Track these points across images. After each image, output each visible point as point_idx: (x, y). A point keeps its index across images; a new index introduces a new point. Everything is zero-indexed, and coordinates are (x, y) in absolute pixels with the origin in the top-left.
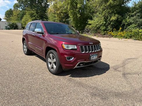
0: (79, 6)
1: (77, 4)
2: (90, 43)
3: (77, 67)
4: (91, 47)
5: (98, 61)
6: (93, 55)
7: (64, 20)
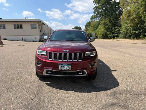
2: (64, 50)
3: (46, 74)
4: (63, 55)
5: (79, 74)
6: (62, 64)
7: (138, 26)
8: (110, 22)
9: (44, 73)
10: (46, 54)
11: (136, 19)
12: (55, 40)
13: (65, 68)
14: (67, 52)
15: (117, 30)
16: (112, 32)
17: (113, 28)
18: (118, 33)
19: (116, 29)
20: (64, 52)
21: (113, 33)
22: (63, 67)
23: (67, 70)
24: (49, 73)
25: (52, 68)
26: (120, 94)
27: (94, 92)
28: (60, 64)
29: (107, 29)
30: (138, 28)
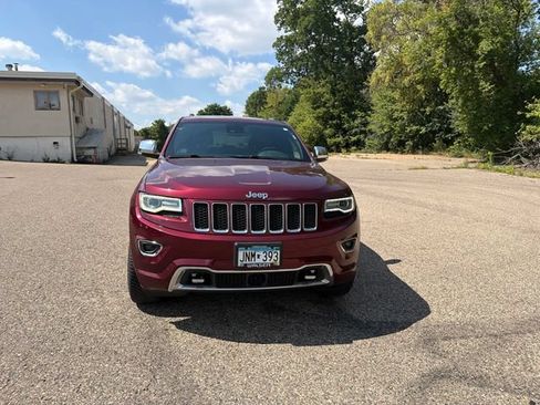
0: (485, 46)
1: (477, 39)
2: (250, 195)
3: (180, 287)
4: (248, 212)
5: (307, 277)
6: (250, 246)
7: (428, 109)
8: (333, 93)
9: (175, 285)
10: (180, 209)
11: (419, 87)
12: (193, 157)
13: (258, 261)
14: (260, 200)
15: (357, 122)
16: (339, 128)
17: (345, 116)
18: (362, 132)
19: (354, 118)
20: (252, 200)
21: (345, 132)
22: (253, 255)
23: (268, 268)
24: (194, 281)
25: (208, 261)
26: (445, 339)
27: (360, 341)
28: (240, 246)
29: (325, 119)
30: (427, 116)
